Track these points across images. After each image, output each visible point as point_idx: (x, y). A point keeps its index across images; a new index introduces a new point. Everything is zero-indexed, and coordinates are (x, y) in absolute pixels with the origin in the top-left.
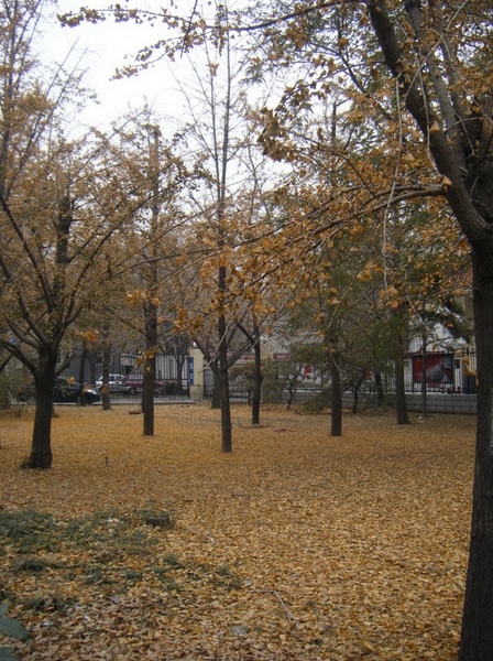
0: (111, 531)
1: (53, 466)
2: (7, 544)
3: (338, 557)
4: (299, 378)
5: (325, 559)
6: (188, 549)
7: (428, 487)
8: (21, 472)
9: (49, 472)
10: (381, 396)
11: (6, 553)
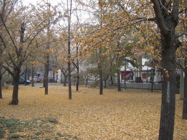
0: (38, 124)
1: (19, 104)
2: (6, 129)
3: (109, 132)
4: (89, 78)
5: (106, 133)
6: (63, 130)
7: (131, 110)
8: (9, 106)
9: (17, 106)
10: (112, 83)
11: (6, 132)
